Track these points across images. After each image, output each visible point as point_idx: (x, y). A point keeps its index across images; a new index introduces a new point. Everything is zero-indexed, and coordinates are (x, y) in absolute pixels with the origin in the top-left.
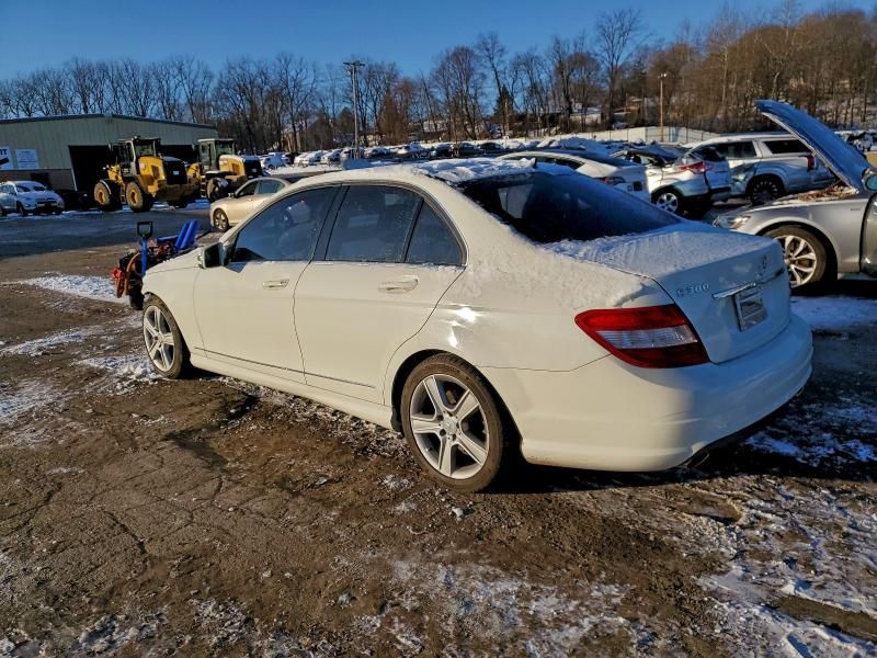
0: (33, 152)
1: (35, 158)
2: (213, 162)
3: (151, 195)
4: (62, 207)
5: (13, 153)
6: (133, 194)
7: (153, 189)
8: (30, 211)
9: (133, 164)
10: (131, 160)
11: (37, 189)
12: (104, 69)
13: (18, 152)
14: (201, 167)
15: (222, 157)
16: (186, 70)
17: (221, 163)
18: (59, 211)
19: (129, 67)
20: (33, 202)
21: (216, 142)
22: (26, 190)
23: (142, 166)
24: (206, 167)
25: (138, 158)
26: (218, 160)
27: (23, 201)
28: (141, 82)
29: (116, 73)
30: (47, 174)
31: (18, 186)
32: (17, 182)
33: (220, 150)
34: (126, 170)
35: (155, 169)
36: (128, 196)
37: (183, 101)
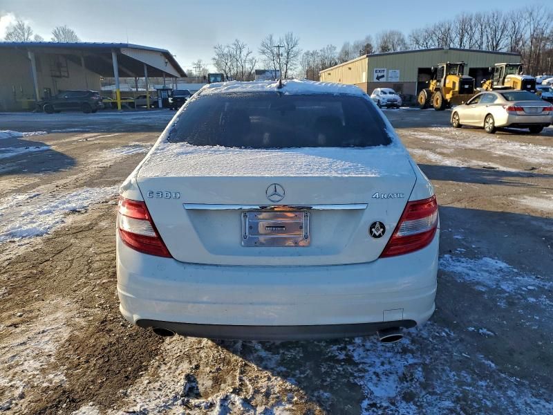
0: (398, 71)
1: (398, 75)
2: (501, 79)
3: (447, 100)
4: (400, 104)
5: (388, 73)
6: (438, 99)
7: (448, 97)
8: (383, 106)
9: (443, 80)
10: (442, 77)
11: (390, 93)
12: (479, 18)
13: (390, 71)
14: (492, 84)
15: (508, 76)
16: (535, 14)
17: (506, 80)
18: (398, 107)
19: (496, 15)
20: (385, 101)
21: (506, 66)
22: (385, 93)
23: (447, 81)
24: (495, 83)
25: (447, 75)
26: (504, 78)
27: (381, 99)
28: (501, 24)
29: (486, 20)
30: (402, 85)
31: (382, 91)
32: (382, 89)
33: (509, 71)
34: (438, 84)
35: (454, 83)
36: (435, 99)
37: (527, 36)
